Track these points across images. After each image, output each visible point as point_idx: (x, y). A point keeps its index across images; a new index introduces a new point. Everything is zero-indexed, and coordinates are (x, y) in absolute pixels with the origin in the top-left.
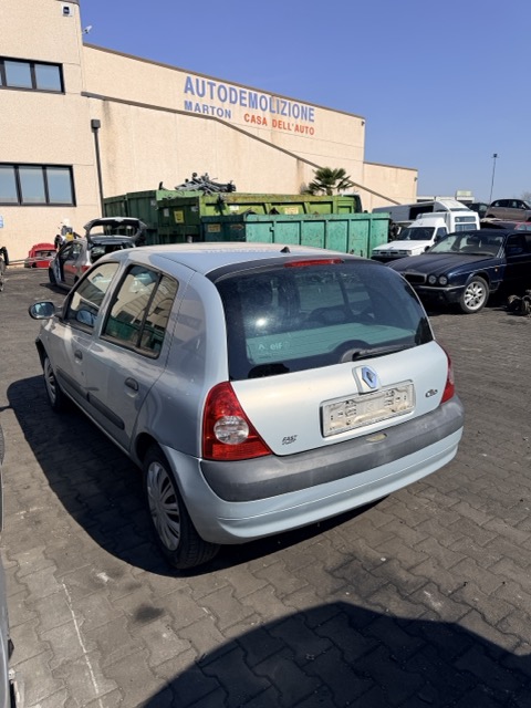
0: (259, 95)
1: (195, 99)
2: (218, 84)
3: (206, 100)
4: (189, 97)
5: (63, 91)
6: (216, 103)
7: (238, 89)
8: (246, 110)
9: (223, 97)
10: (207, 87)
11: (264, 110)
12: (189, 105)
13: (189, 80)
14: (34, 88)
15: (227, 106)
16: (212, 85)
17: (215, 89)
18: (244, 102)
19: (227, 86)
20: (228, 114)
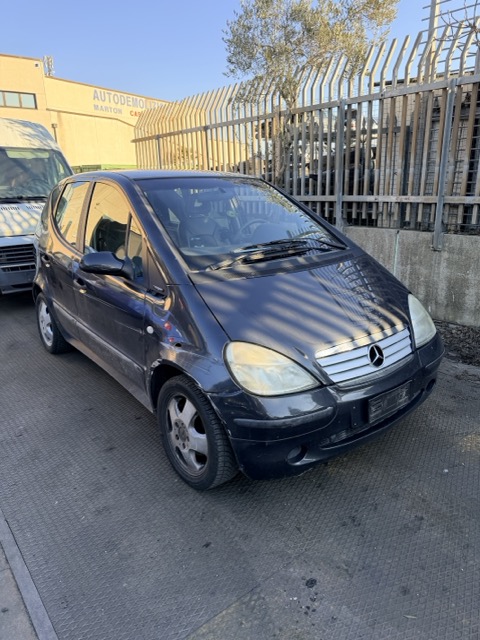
0: (139, 98)
1: (100, 103)
2: (113, 93)
3: (106, 103)
4: (97, 102)
5: (36, 108)
6: (113, 105)
7: (125, 95)
8: (131, 109)
9: (116, 101)
10: (107, 95)
12: (96, 107)
13: (95, 91)
14: (21, 107)
15: (119, 106)
16: (109, 94)
17: (112, 96)
18: (130, 103)
19: (118, 94)
20: (120, 111)
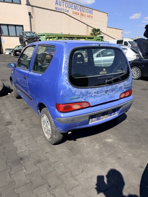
0: (77, 6)
3: (62, 7)
5: (20, 3)
6: (65, 8)
7: (71, 4)
8: (73, 10)
9: (66, 6)
11: (78, 10)
12: (56, 8)
13: (57, 1)
14: (12, 2)
15: (68, 9)
16: (63, 2)
17: (64, 3)
19: (68, 3)
20: (68, 11)
